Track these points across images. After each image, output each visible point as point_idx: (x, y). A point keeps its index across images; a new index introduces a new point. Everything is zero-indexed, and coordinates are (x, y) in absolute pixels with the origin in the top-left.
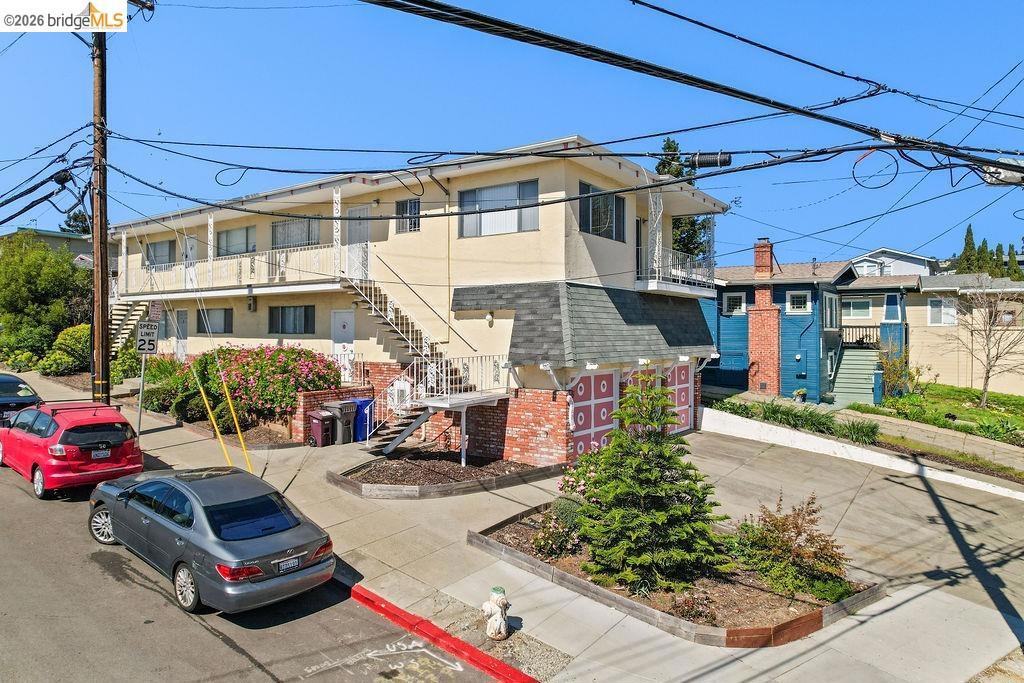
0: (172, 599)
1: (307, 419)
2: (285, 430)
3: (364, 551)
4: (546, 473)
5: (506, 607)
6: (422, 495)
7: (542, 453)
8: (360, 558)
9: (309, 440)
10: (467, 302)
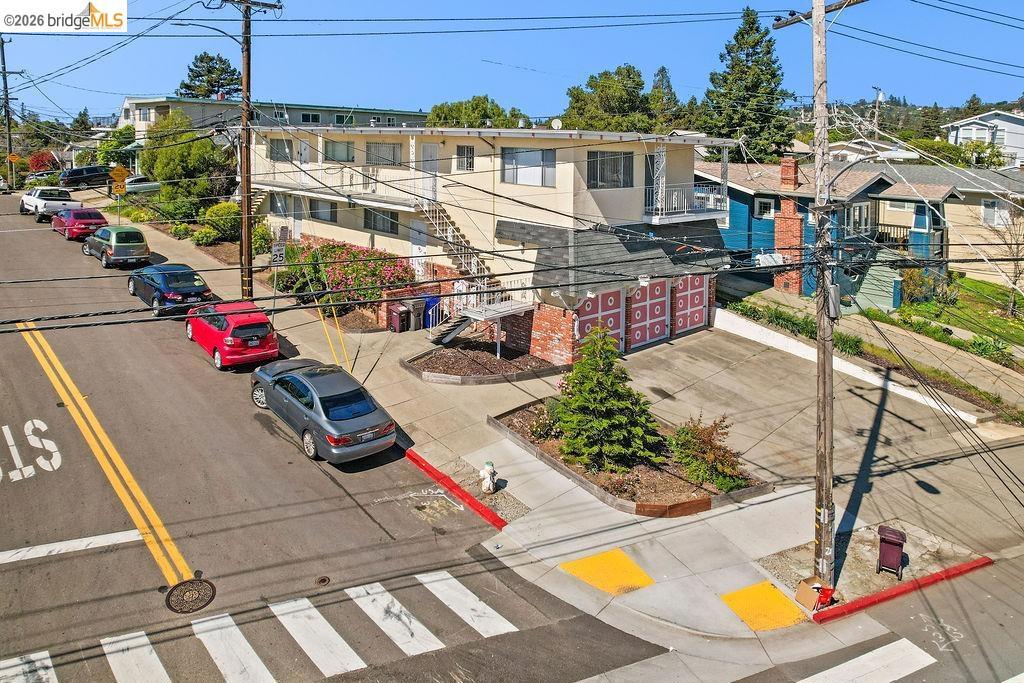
0: (302, 450)
1: (389, 312)
2: (373, 316)
3: (418, 424)
6: (463, 383)
7: (556, 353)
8: (415, 429)
9: (390, 326)
10: (505, 231)
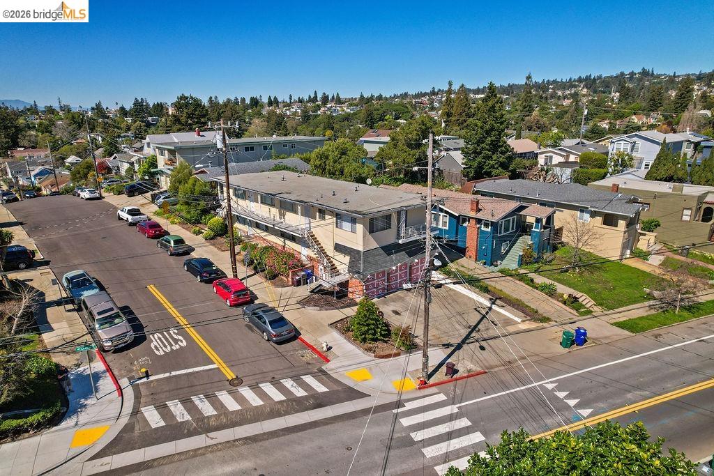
0: (263, 337)
1: (292, 279)
3: (303, 327)
4: (356, 304)
5: (327, 345)
6: (320, 310)
7: (357, 297)
8: (302, 329)
9: (293, 284)
10: (339, 248)
